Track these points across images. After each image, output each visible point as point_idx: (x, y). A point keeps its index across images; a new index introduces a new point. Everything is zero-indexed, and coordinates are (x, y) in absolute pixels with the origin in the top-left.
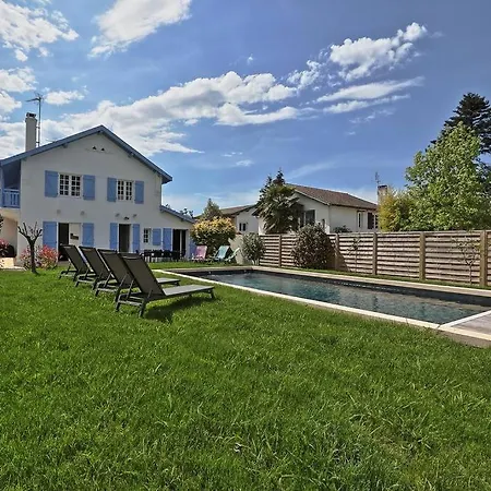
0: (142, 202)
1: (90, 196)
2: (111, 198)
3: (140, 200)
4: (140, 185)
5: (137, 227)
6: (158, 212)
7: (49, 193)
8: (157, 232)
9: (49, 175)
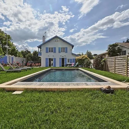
0: (67, 52)
1: (55, 52)
2: (59, 52)
3: (66, 52)
4: (66, 48)
5: (66, 59)
6: (71, 55)
7: (47, 52)
8: (71, 60)
9: (47, 48)
